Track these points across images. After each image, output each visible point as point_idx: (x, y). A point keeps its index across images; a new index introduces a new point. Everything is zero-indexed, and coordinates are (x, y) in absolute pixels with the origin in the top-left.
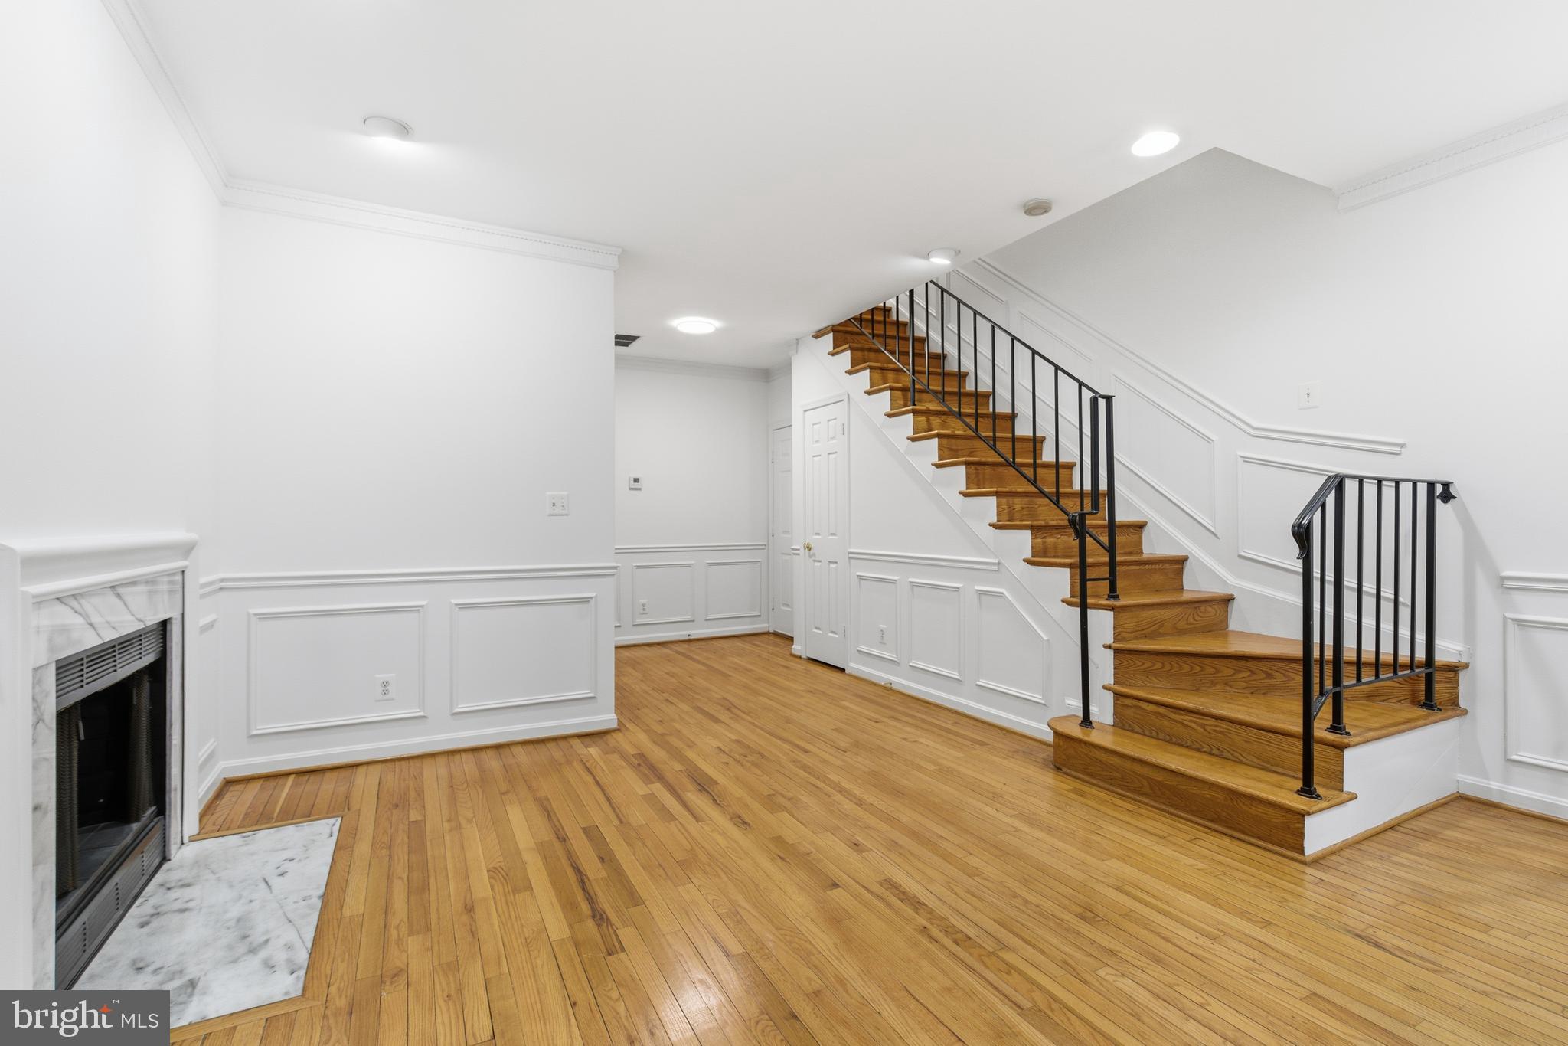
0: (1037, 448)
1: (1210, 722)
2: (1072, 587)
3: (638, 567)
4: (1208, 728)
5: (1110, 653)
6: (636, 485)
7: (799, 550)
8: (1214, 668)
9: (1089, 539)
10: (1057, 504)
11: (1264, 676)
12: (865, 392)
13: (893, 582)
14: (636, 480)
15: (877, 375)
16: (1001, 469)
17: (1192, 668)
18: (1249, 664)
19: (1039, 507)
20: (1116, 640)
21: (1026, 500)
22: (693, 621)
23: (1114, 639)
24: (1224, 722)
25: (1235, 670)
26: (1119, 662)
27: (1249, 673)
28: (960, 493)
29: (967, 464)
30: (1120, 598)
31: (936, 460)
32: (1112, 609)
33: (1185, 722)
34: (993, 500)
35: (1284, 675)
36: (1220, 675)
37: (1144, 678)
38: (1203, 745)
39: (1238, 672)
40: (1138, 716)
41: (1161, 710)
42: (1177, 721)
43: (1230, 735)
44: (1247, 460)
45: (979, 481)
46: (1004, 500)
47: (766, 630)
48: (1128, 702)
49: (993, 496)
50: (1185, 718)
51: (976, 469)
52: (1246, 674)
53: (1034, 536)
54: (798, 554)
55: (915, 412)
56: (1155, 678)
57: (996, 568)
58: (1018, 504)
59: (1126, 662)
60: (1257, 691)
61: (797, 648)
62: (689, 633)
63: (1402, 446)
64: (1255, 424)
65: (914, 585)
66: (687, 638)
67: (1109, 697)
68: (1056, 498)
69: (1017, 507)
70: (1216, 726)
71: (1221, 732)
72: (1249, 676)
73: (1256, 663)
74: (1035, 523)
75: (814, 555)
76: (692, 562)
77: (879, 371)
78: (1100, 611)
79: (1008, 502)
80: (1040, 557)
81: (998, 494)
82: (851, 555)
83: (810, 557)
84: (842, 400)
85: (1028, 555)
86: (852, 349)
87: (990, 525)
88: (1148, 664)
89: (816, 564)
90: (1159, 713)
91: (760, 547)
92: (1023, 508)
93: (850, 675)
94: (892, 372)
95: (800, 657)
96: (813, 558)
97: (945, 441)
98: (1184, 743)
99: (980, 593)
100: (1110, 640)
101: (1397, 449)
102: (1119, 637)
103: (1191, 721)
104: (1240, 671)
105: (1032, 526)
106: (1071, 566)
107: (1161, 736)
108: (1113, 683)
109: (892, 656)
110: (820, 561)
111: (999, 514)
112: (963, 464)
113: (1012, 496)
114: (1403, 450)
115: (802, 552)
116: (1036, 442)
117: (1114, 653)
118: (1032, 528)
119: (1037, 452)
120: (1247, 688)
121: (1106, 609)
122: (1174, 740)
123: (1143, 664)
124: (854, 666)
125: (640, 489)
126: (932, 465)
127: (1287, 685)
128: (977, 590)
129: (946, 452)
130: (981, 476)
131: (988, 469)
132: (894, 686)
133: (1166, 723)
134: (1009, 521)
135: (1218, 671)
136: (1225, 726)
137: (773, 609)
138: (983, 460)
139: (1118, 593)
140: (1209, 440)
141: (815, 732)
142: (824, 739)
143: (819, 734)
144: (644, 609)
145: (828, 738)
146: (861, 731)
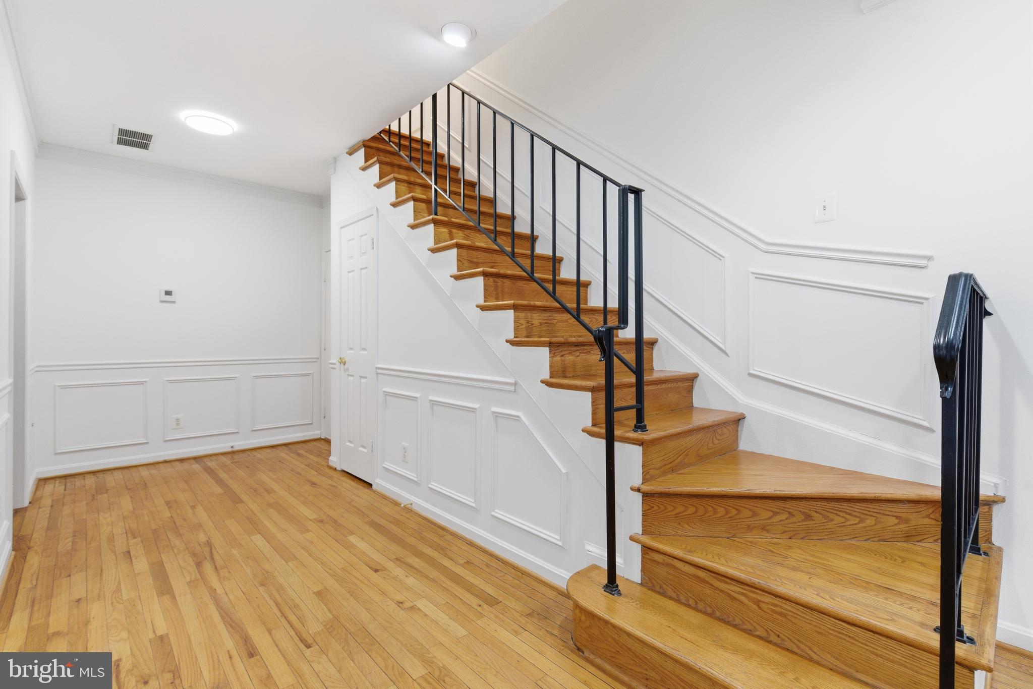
0: (557, 268)
1: (768, 599)
2: (594, 413)
3: (170, 382)
4: (763, 606)
5: (638, 497)
6: (168, 298)
7: (335, 364)
8: (750, 510)
9: (616, 360)
10: (577, 318)
11: (803, 517)
12: (391, 205)
13: (415, 399)
14: (168, 293)
15: (403, 187)
16: (520, 283)
17: (727, 512)
18: (788, 504)
19: (557, 322)
20: (645, 480)
21: (545, 315)
22: (238, 433)
23: (643, 479)
24: (787, 602)
25: (773, 512)
26: (649, 507)
27: (787, 515)
28: (477, 306)
29: (485, 275)
30: (648, 428)
31: (455, 271)
32: (641, 443)
33: (732, 593)
34: (511, 313)
35: (824, 516)
36: (755, 518)
37: (676, 525)
38: (757, 627)
39: (775, 514)
40: (671, 577)
41: (701, 574)
42: (722, 591)
43: (793, 619)
44: (759, 277)
45: (497, 294)
46: (522, 315)
47: (318, 437)
48: (658, 557)
49: (510, 309)
50: (733, 588)
51: (495, 282)
52: (783, 517)
53: (552, 354)
54: (334, 369)
55: (436, 222)
56: (688, 524)
57: (512, 388)
58: (537, 318)
59: (656, 508)
60: (794, 535)
61: (334, 460)
62: (232, 444)
63: (929, 258)
64: (768, 239)
65: (433, 403)
66: (230, 450)
67: (637, 549)
68: (577, 314)
69: (536, 322)
70: (775, 605)
71: (781, 614)
72: (787, 519)
73: (795, 503)
74: (554, 340)
75: (348, 369)
76: (237, 375)
77: (406, 185)
78: (627, 445)
79: (526, 318)
80: (559, 377)
81: (515, 307)
82: (379, 371)
83: (345, 370)
84: (372, 215)
85: (546, 375)
86: (381, 163)
87: (507, 341)
88: (680, 509)
89: (351, 378)
90: (697, 577)
91: (314, 360)
92: (541, 324)
93: (375, 492)
94: (420, 188)
95: (335, 469)
96: (347, 373)
97: (464, 252)
98: (730, 619)
99: (497, 415)
100: (638, 481)
101: (923, 262)
102: (648, 476)
103: (739, 593)
104: (778, 513)
105: (550, 343)
106: (593, 390)
107: (701, 606)
108: (640, 532)
109: (412, 476)
110: (353, 376)
111: (516, 329)
112: (480, 275)
113: (530, 310)
114: (930, 263)
115: (338, 366)
116: (555, 261)
117: (643, 496)
118: (550, 345)
119: (557, 271)
120: (784, 532)
121: (634, 444)
122: (718, 614)
123: (675, 508)
124: (380, 483)
125: (174, 302)
126: (451, 277)
127: (827, 527)
128: (494, 412)
129: (466, 264)
130: (499, 289)
131: (507, 283)
132: (414, 508)
133: (709, 591)
134: (527, 337)
135: (755, 514)
136: (788, 606)
137: (325, 417)
138: (502, 272)
139: (646, 422)
140: (719, 257)
141: (290, 602)
142: (292, 618)
143: (293, 606)
144: (178, 424)
145: (300, 617)
146: (351, 593)
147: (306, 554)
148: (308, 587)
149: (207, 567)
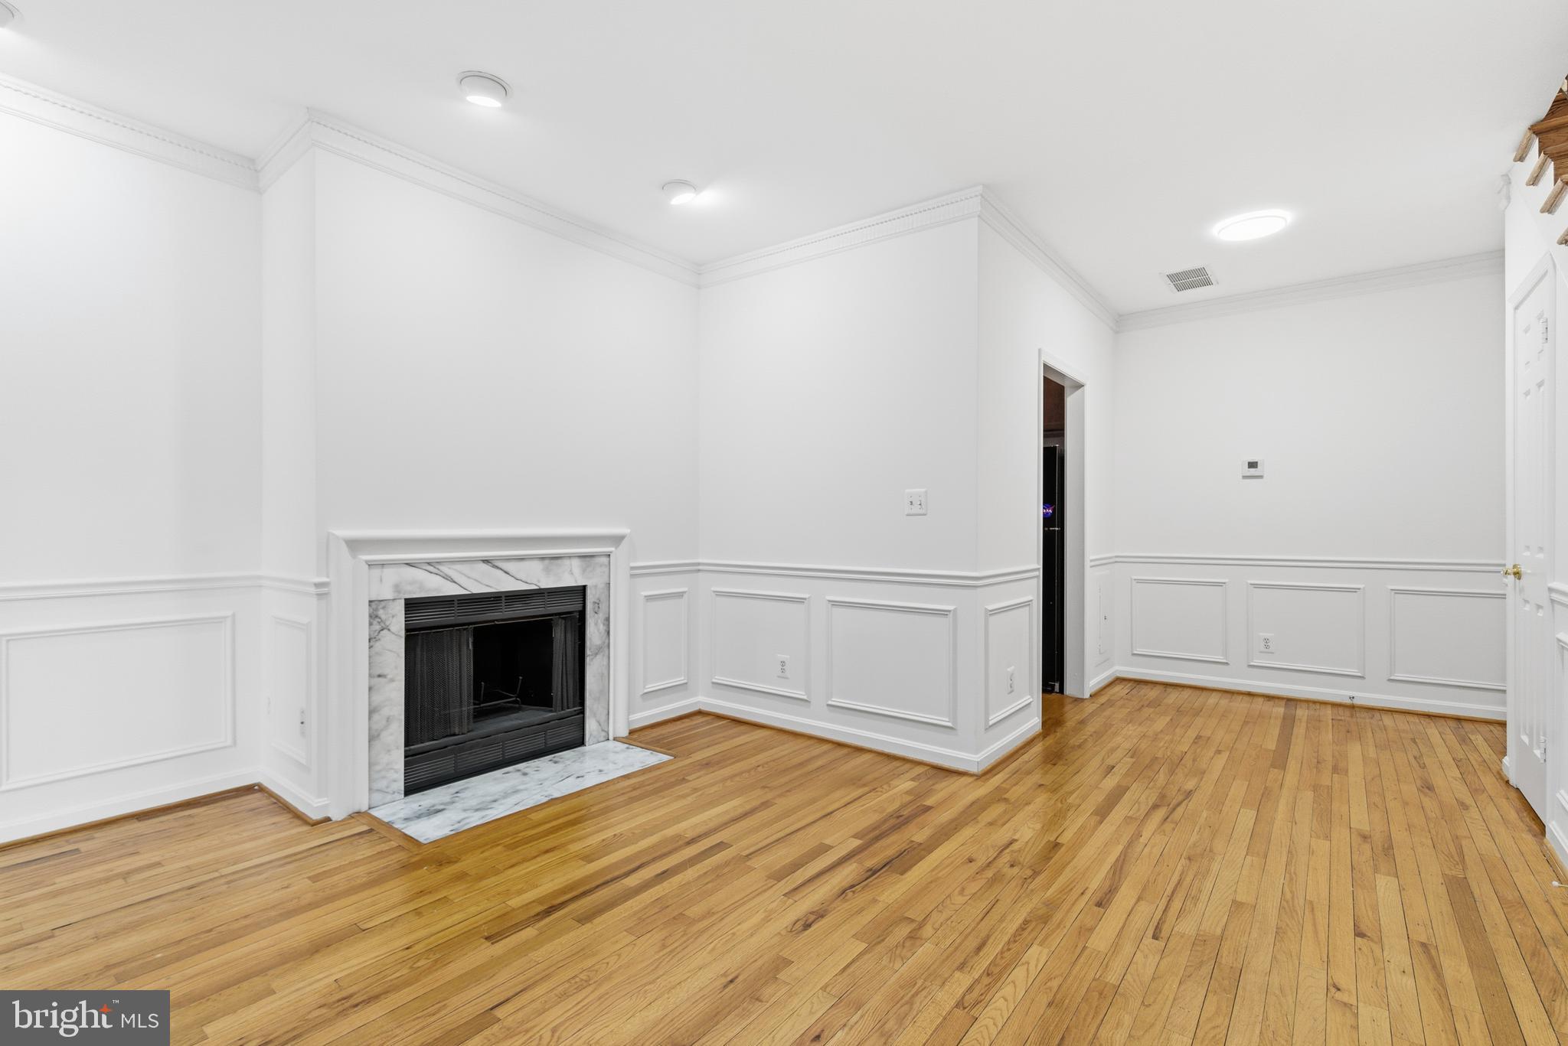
3: (1258, 586)
6: (1252, 471)
7: (1507, 577)
12: (1560, 242)
14: (1253, 465)
22: (1364, 678)
54: (1508, 586)
62: (1352, 694)
66: (1348, 702)
83: (1520, 591)
84: (1547, 272)
89: (1526, 608)
93: (1539, 845)
95: (1507, 782)
96: (1523, 596)
110: (1529, 603)
115: (1511, 581)
124: (1554, 831)
125: (1261, 477)
141: (1194, 891)
142: (1176, 905)
143: (1192, 896)
144: (1267, 647)
145: (1185, 910)
146: (1279, 932)
147: (1284, 859)
148: (1235, 891)
149: (1160, 813)
